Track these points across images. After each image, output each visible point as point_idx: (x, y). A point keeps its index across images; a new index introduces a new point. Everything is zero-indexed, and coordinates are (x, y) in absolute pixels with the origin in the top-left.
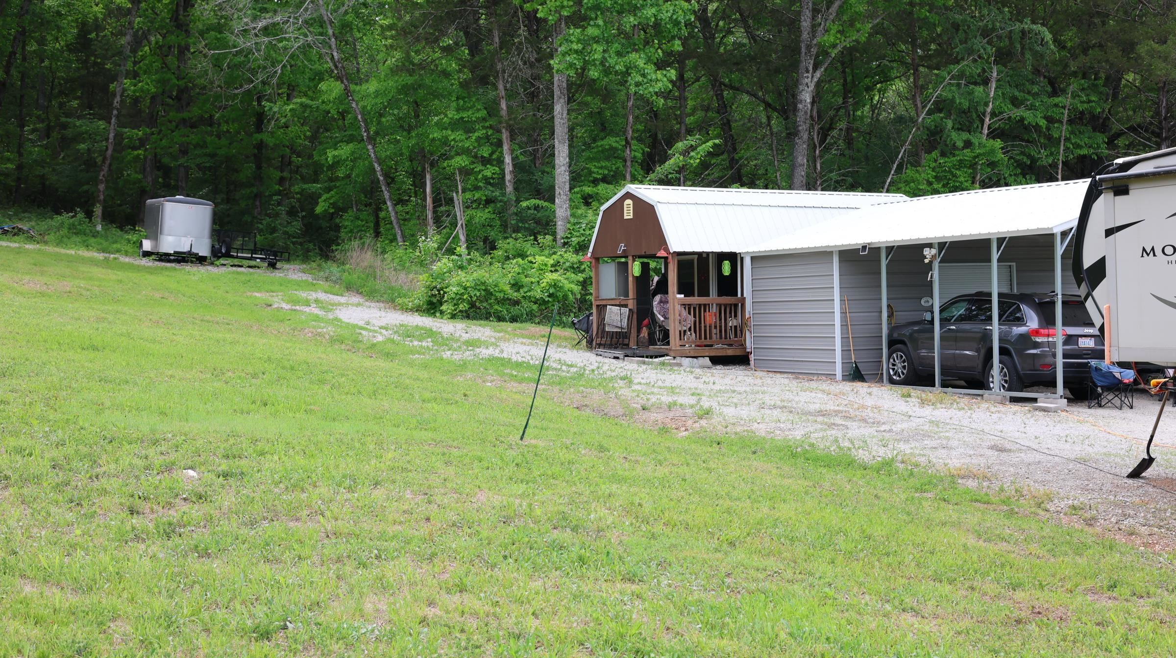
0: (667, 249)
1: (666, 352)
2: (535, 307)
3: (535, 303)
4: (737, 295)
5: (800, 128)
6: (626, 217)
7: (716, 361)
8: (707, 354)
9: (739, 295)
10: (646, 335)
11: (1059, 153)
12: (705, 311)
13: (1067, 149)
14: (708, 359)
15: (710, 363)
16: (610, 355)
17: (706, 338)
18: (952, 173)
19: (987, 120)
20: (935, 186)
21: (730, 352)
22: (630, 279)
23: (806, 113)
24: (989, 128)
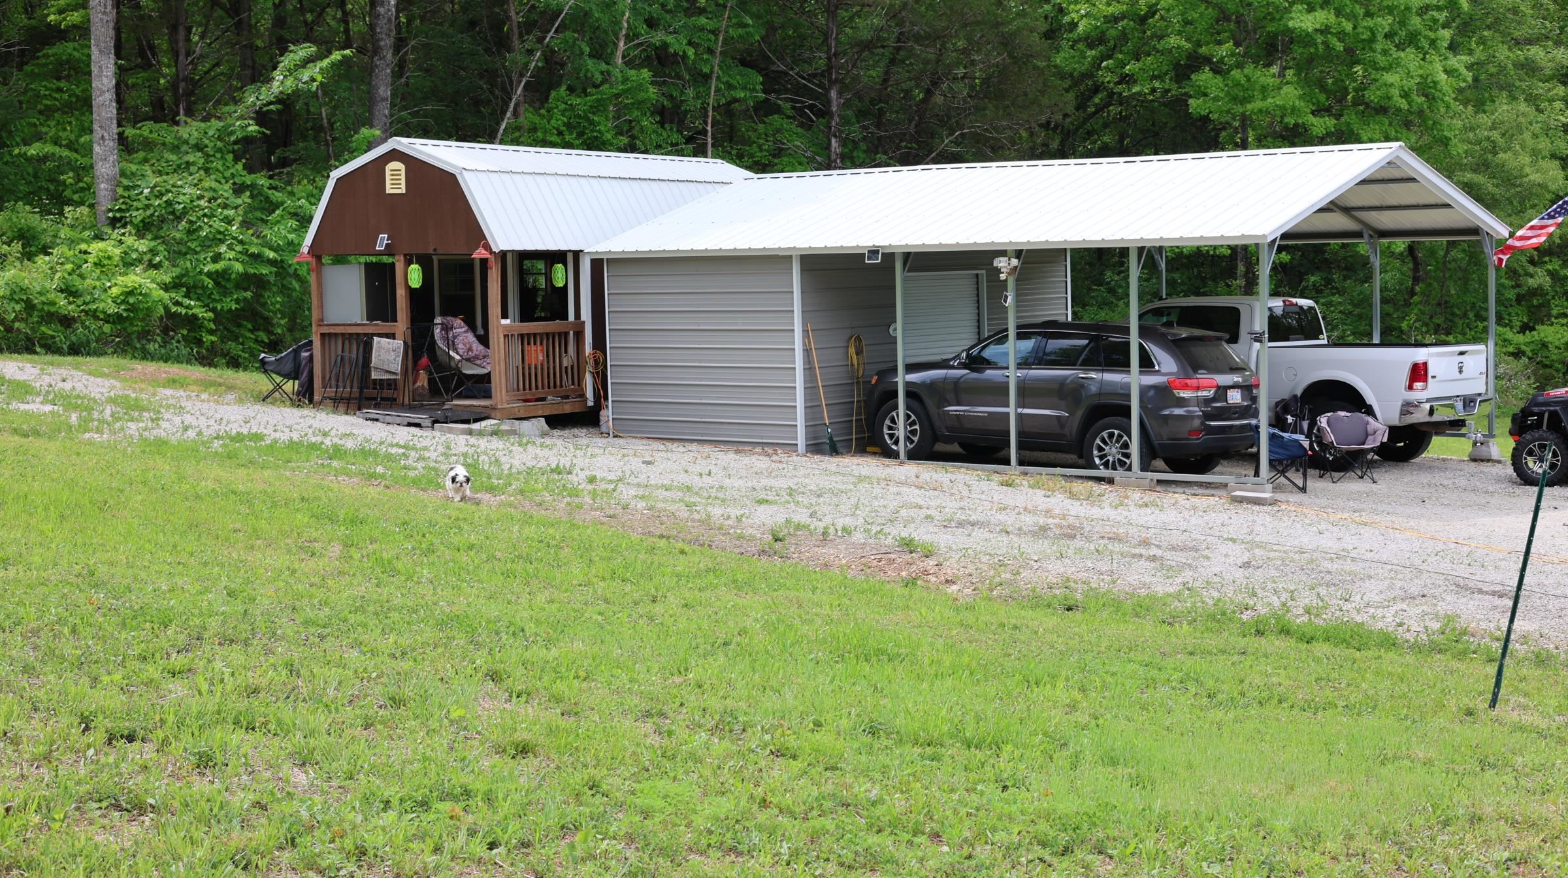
0: (487, 247)
1: (487, 412)
2: (107, 328)
3: (107, 322)
4: (566, 318)
5: (382, 43)
6: (389, 191)
7: (556, 422)
8: (540, 413)
9: (571, 317)
10: (426, 384)
11: (709, 95)
12: (529, 344)
13: (718, 90)
14: (543, 420)
15: (546, 427)
16: (398, 420)
17: (537, 387)
18: (588, 119)
19: (622, 44)
20: (567, 138)
21: (567, 408)
22: (401, 292)
23: (389, 20)
24: (624, 57)
